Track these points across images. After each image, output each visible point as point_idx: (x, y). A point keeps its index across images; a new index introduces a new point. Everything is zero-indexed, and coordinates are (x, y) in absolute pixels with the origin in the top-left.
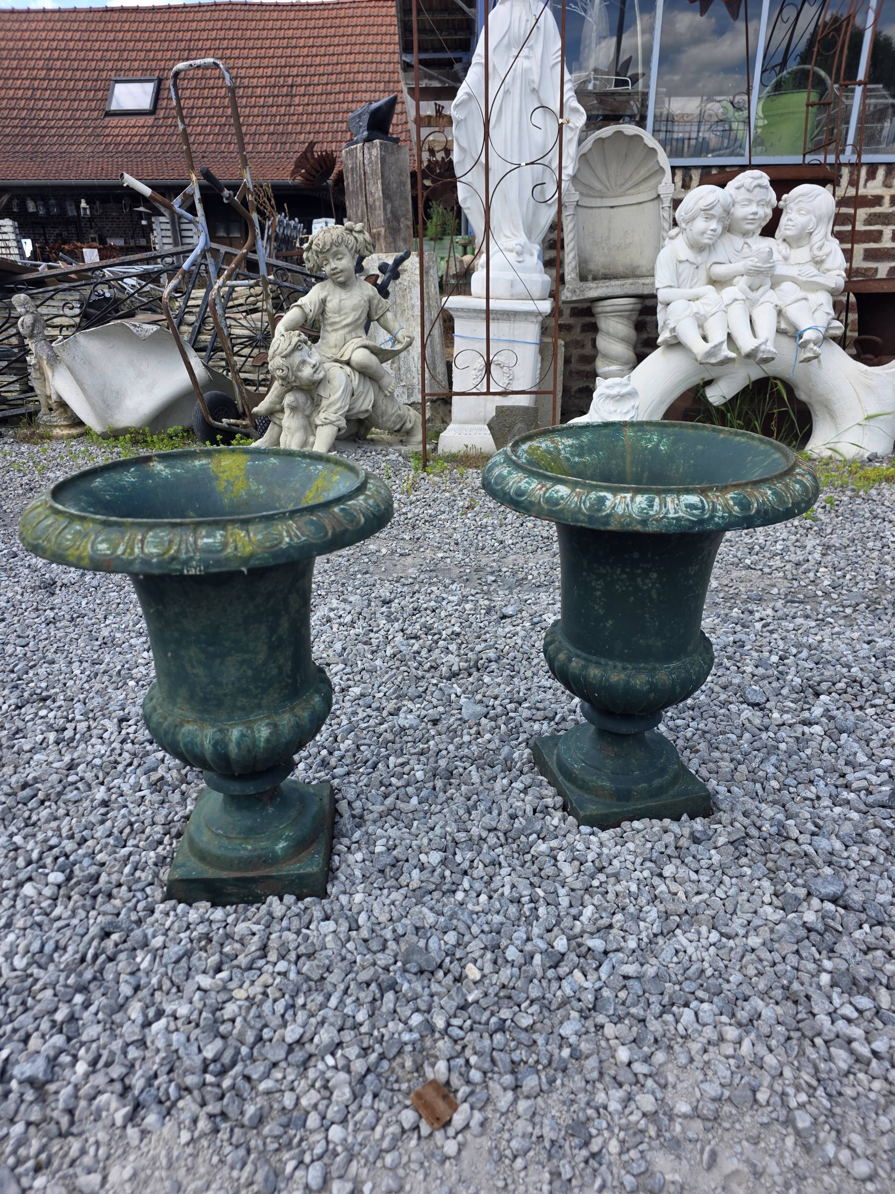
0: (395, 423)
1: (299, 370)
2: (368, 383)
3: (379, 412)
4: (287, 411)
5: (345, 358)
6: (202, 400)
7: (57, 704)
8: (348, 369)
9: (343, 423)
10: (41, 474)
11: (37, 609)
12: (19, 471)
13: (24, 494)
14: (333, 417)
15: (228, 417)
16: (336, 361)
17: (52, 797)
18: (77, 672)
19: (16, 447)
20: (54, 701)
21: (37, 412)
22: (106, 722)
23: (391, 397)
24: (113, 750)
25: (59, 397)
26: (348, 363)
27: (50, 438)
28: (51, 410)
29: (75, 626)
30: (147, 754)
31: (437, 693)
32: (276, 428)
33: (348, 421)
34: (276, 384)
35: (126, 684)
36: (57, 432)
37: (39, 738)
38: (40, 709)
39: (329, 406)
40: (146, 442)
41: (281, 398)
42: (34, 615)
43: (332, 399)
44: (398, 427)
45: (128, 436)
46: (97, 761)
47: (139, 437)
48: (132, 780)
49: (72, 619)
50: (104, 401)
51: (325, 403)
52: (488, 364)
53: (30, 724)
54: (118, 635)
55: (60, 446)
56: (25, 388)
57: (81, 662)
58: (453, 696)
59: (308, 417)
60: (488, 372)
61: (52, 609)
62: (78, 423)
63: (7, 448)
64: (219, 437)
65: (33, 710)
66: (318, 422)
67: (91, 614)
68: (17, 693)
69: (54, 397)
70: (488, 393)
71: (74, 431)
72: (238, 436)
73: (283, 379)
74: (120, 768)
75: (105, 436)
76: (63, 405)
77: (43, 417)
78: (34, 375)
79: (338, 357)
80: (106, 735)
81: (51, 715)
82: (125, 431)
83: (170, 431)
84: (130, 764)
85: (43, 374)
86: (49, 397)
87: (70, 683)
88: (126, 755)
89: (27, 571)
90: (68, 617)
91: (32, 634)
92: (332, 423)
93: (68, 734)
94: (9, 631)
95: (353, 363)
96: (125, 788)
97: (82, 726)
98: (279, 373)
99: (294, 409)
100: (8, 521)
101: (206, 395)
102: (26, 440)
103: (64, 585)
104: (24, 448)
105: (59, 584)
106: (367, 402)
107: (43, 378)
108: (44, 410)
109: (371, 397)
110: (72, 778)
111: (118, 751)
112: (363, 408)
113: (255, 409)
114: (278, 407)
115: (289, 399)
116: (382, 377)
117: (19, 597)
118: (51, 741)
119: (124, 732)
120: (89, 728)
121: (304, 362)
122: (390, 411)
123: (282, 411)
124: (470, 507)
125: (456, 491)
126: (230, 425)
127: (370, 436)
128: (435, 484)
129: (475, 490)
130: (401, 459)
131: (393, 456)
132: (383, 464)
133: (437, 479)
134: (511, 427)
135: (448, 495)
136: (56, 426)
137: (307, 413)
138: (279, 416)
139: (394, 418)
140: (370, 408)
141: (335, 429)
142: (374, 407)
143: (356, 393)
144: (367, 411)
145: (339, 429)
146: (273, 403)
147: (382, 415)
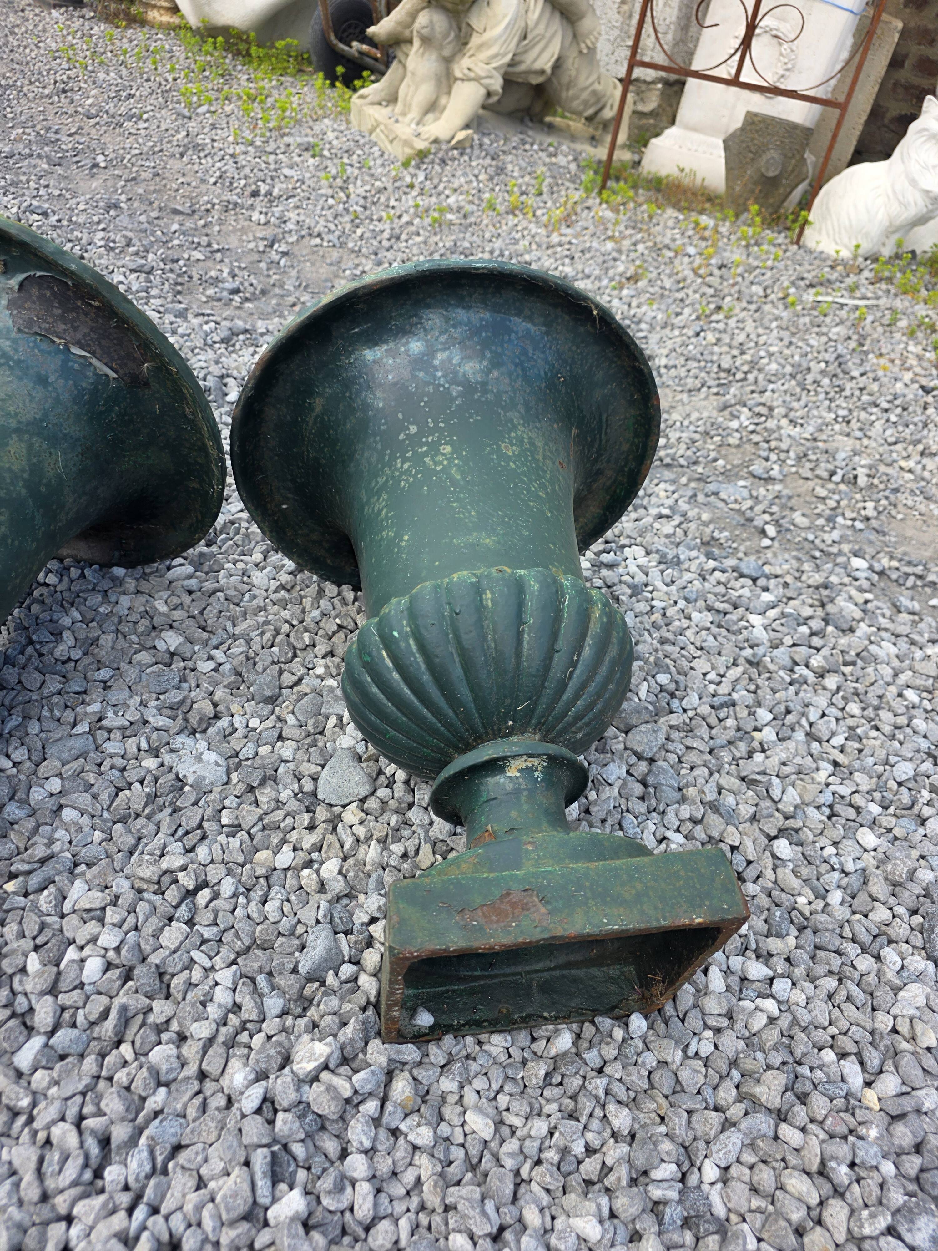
0: (586, 103)
2: (557, 24)
3: (565, 80)
4: (416, 43)
9: (497, 84)
13: (49, 96)
14: (481, 69)
15: (363, 41)
19: (89, 25)
23: (585, 56)
27: (143, 23)
32: (401, 70)
36: (153, 15)
39: (480, 47)
40: (248, 55)
41: (413, 15)
43: (487, 36)
44: (590, 111)
47: (242, 46)
51: (475, 41)
52: (751, 27)
55: (141, 35)
59: (448, 61)
60: (746, 43)
62: (174, 7)
63: (78, 23)
64: (340, 70)
66: (458, 74)
70: (734, 82)
71: (168, 19)
72: (366, 74)
75: (196, 32)
82: (225, 31)
92: (477, 79)
99: (426, 41)
102: (110, 18)
104: (99, 28)
106: (546, 56)
109: (555, 49)
112: (538, 66)
113: (372, 29)
114: (405, 34)
115: (423, 21)
116: (581, 17)
122: (583, 81)
123: (410, 41)
124: (634, 279)
125: (626, 243)
126: (361, 53)
127: (548, 119)
128: (602, 222)
129: (657, 249)
130: (573, 167)
131: (561, 160)
132: (541, 169)
133: (609, 214)
134: (757, 154)
135: (609, 245)
136: (154, 7)
137: (447, 52)
138: (404, 47)
139: (585, 95)
140: (548, 68)
141: (482, 91)
142: (558, 65)
143: (530, 37)
144: (543, 72)
145: (489, 94)
146: (399, 23)
147: (568, 87)
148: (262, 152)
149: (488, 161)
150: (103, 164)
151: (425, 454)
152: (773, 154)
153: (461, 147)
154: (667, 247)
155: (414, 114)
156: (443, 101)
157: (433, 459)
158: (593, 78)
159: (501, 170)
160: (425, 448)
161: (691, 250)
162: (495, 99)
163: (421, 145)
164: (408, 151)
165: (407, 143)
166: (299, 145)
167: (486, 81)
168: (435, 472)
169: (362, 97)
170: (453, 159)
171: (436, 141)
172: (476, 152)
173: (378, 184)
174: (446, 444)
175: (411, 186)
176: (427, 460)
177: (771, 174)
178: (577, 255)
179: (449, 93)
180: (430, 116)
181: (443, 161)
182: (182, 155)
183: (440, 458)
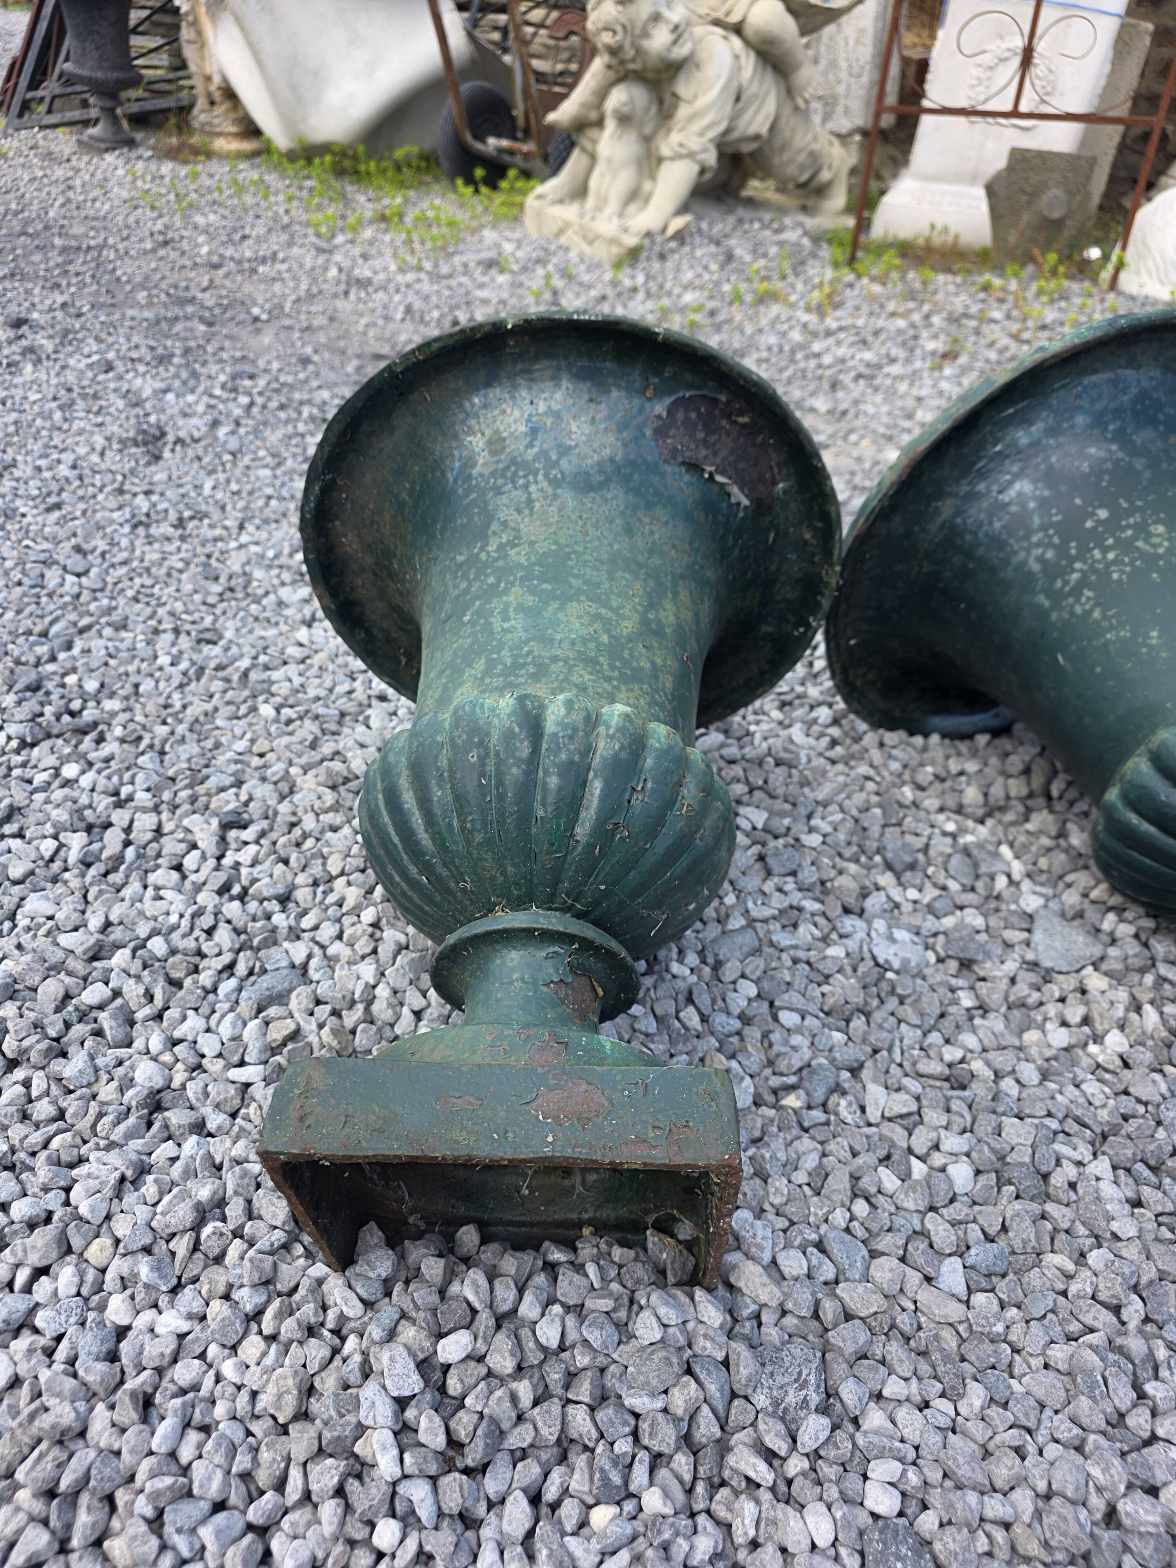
0: (802, 168)
1: (646, 34)
3: (778, 144)
4: (610, 125)
5: (734, 18)
6: (457, 95)
7: (107, 749)
8: (737, 42)
9: (711, 158)
10: (185, 217)
11: (121, 491)
12: (153, 208)
13: (154, 251)
14: (694, 143)
15: (499, 135)
16: (717, 23)
17: (34, 1056)
18: (164, 660)
19: (153, 166)
20: (100, 740)
21: (191, 106)
22: (194, 822)
23: (802, 113)
24: (199, 913)
25: (225, 80)
26: (738, 29)
27: (209, 155)
28: (212, 103)
29: (183, 539)
30: (272, 939)
31: (956, 861)
32: (585, 160)
33: (721, 156)
34: (598, 65)
35: (254, 709)
36: (220, 144)
37: (48, 846)
38: (65, 760)
39: (692, 118)
40: (356, 172)
41: (602, 94)
42: (113, 503)
43: (700, 103)
44: (804, 177)
45: (328, 158)
46: (157, 946)
47: (347, 163)
48: (226, 1029)
49: (180, 523)
50: (294, 88)
51: (683, 111)
52: (1028, 48)
53: (39, 797)
54: (258, 574)
55: (220, 169)
56: (177, 62)
57: (177, 631)
58: (1001, 882)
59: (649, 140)
60: (1025, 66)
61: (148, 493)
62: (252, 130)
63: (140, 165)
64: (479, 173)
65: (51, 761)
66: (666, 152)
67: (216, 515)
68: (31, 705)
69: (217, 80)
70: (1015, 113)
71: (247, 146)
72: (512, 173)
73: (614, 51)
74: (206, 978)
75: (291, 156)
76: (230, 95)
77: (200, 115)
78: (186, 33)
79: (720, 14)
80: (190, 861)
81: (86, 781)
82: (324, 148)
83: (399, 154)
84: (230, 967)
85: (199, 33)
86: (209, 79)
87: (147, 686)
88: (224, 936)
89: (120, 404)
90: (173, 516)
91: (102, 545)
92: (691, 155)
93: (113, 839)
94: (62, 533)
95: (749, 30)
96: (209, 1045)
97: (145, 822)
98: (606, 38)
99: (624, 119)
100: (120, 297)
101: (466, 88)
102: (172, 154)
103: (179, 441)
104: (167, 168)
105: (170, 438)
106: (761, 117)
107: (200, 41)
108: (201, 103)
110: (93, 994)
111: (206, 921)
112: (752, 130)
113: (552, 117)
114: (594, 115)
115: (618, 97)
116: (796, 67)
117: (95, 458)
118: (73, 856)
119: (227, 861)
120: (158, 831)
121: (656, 18)
123: (600, 123)
124: (949, 355)
125: (916, 317)
126: (500, 150)
127: (745, 193)
128: (873, 298)
129: (954, 320)
130: (806, 242)
131: (791, 236)
132: (773, 250)
133: (877, 288)
134: (1034, 195)
135: (901, 323)
136: (220, 134)
137: (647, 130)
138: (593, 133)
139: (802, 158)
140: (764, 131)
141: (696, 168)
142: (772, 128)
143: (744, 97)
144: (757, 137)
145: (703, 171)
146: (585, 105)
147: (782, 149)
148: (436, 277)
149: (713, 248)
150: (264, 317)
151: (1135, 538)
152: (1055, 192)
153: (680, 237)
154: (966, 315)
155: (613, 206)
156: (647, 186)
157: (1147, 541)
158: (809, 137)
159: (729, 257)
160: (1129, 532)
161: (997, 315)
162: (708, 176)
163: (631, 241)
164: (615, 250)
165: (613, 241)
166: (480, 263)
167: (701, 157)
168: (1160, 557)
169: (540, 197)
170: (672, 251)
171: (649, 234)
172: (697, 240)
173: (593, 293)
174: (1155, 522)
175: (635, 290)
176: (1140, 544)
177: (1056, 215)
178: (870, 339)
179: (653, 177)
180: (632, 208)
181: (662, 257)
182: (346, 293)
183: (1156, 540)
